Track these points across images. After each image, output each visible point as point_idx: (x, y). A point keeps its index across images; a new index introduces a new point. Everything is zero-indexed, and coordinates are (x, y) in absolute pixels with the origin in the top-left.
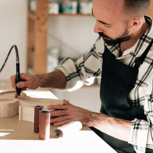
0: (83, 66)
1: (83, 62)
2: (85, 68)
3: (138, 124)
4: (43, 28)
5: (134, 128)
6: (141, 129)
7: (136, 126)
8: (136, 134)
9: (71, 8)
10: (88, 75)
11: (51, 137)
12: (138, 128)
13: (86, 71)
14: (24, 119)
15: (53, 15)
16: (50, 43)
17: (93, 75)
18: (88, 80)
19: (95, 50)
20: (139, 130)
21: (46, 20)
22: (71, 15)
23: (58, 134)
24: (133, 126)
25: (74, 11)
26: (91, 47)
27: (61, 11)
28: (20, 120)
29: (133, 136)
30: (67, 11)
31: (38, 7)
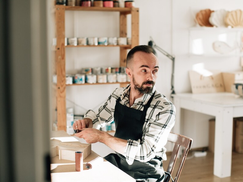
0: (99, 116)
1: (99, 114)
2: (100, 118)
3: (132, 142)
4: (62, 95)
5: (129, 144)
6: (134, 145)
7: (130, 143)
8: (130, 149)
9: (81, 80)
10: (102, 121)
11: (84, 169)
12: (131, 145)
13: (101, 120)
14: (62, 159)
15: (69, 85)
16: (68, 105)
17: (105, 121)
18: (102, 124)
19: (106, 106)
20: (132, 146)
21: (64, 88)
22: (81, 84)
23: (89, 167)
24: (129, 143)
25: (83, 82)
26: (103, 104)
27: (74, 82)
28: (60, 159)
29: (127, 149)
30: (79, 82)
31: (58, 80)
